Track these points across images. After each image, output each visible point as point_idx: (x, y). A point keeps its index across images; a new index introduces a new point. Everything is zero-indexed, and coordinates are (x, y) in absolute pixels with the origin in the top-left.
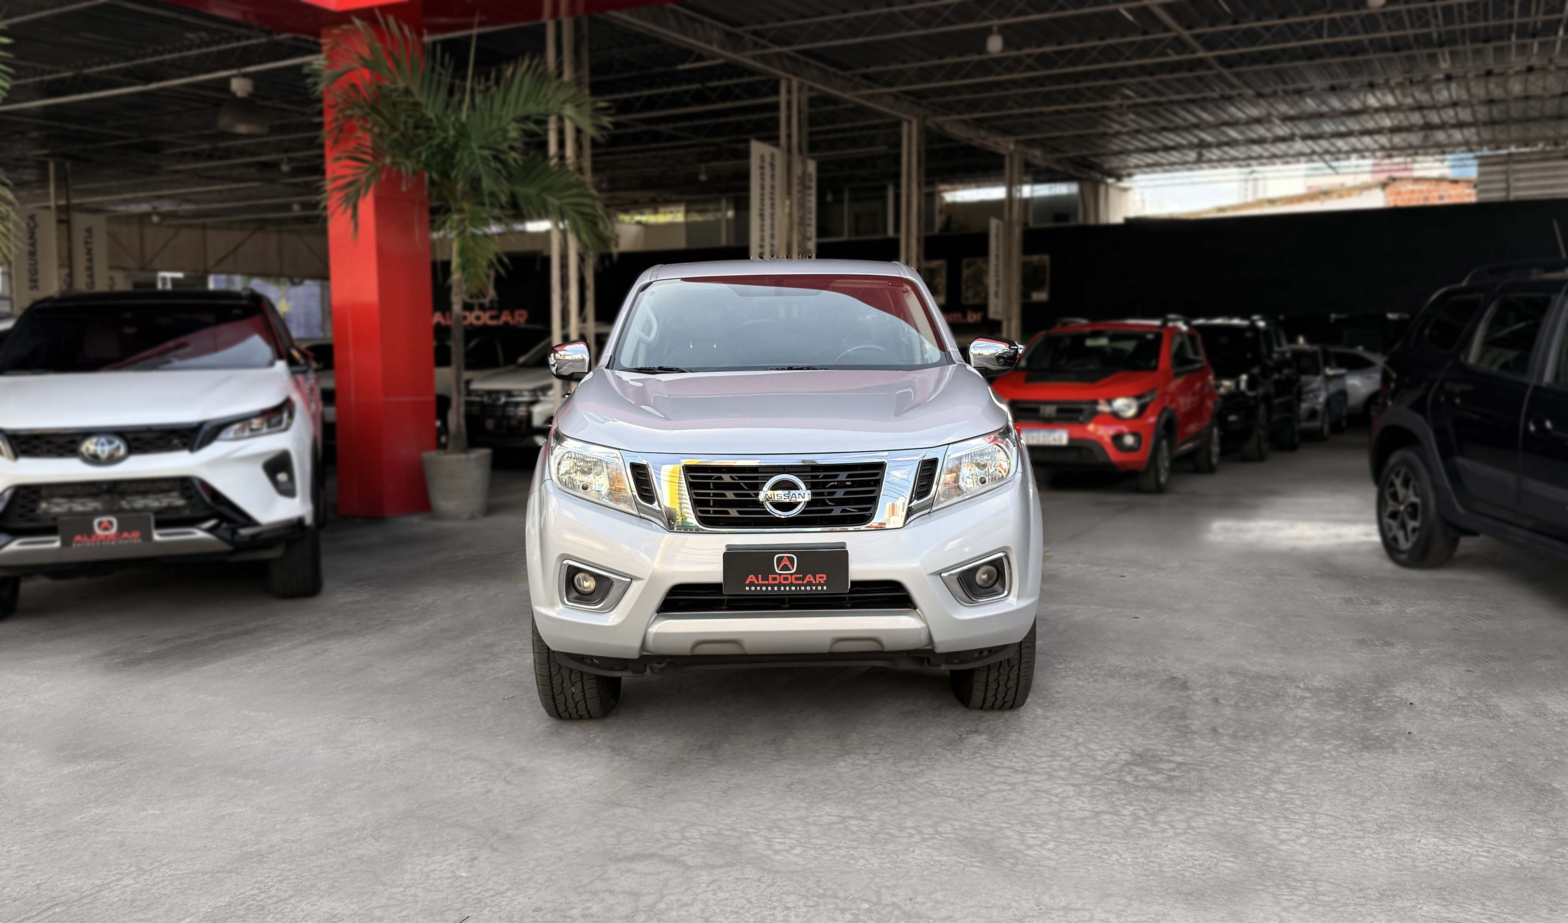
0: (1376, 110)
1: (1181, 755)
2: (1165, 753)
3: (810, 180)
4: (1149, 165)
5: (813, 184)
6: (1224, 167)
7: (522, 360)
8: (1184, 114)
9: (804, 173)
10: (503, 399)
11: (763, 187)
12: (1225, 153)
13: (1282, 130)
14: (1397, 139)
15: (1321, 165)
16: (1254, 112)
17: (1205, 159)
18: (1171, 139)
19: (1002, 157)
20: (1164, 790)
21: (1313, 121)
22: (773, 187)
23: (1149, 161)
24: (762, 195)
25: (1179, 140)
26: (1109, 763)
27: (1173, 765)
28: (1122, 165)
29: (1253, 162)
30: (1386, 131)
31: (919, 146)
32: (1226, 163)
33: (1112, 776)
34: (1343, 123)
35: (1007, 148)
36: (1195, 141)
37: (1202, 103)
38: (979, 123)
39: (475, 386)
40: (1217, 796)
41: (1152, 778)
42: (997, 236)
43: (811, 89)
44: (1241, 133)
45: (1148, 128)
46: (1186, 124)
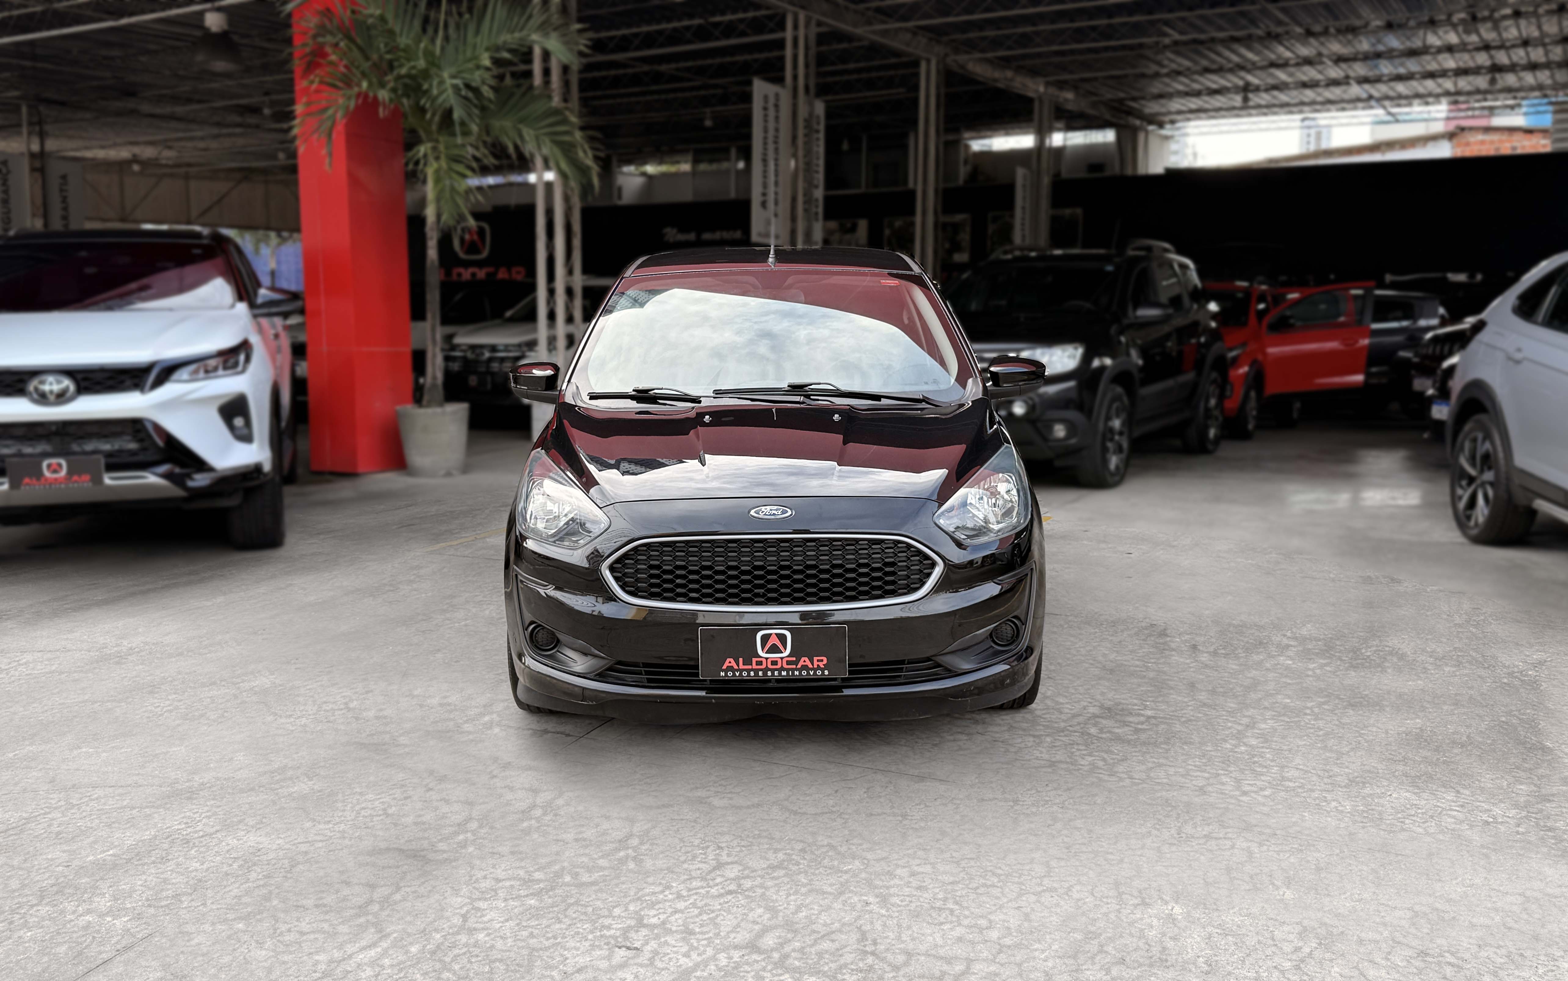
0: (1440, 50)
1: (1152, 709)
2: (1136, 707)
3: (818, 123)
4: (1191, 111)
5: (822, 127)
6: (1275, 113)
7: (508, 314)
8: (1227, 53)
9: (811, 114)
10: (487, 355)
11: (766, 130)
12: (1274, 97)
13: (1335, 72)
14: (1463, 83)
15: (1379, 112)
16: (1304, 51)
17: (1251, 103)
18: (1214, 81)
19: (1030, 100)
20: (1129, 742)
21: (1370, 63)
22: (777, 130)
23: (1193, 106)
24: (765, 138)
25: (1223, 82)
26: (1074, 716)
27: (1142, 719)
28: (1163, 110)
29: (1306, 108)
30: (1450, 74)
31: (938, 88)
32: (1276, 110)
33: (1078, 727)
34: (1402, 65)
35: (1037, 91)
36: (1241, 83)
37: (1247, 41)
38: (1005, 63)
39: (458, 340)
40: (1183, 749)
41: (1117, 730)
42: (1024, 186)
43: (819, 24)
44: (1291, 75)
45: (1188, 69)
46: (1230, 65)
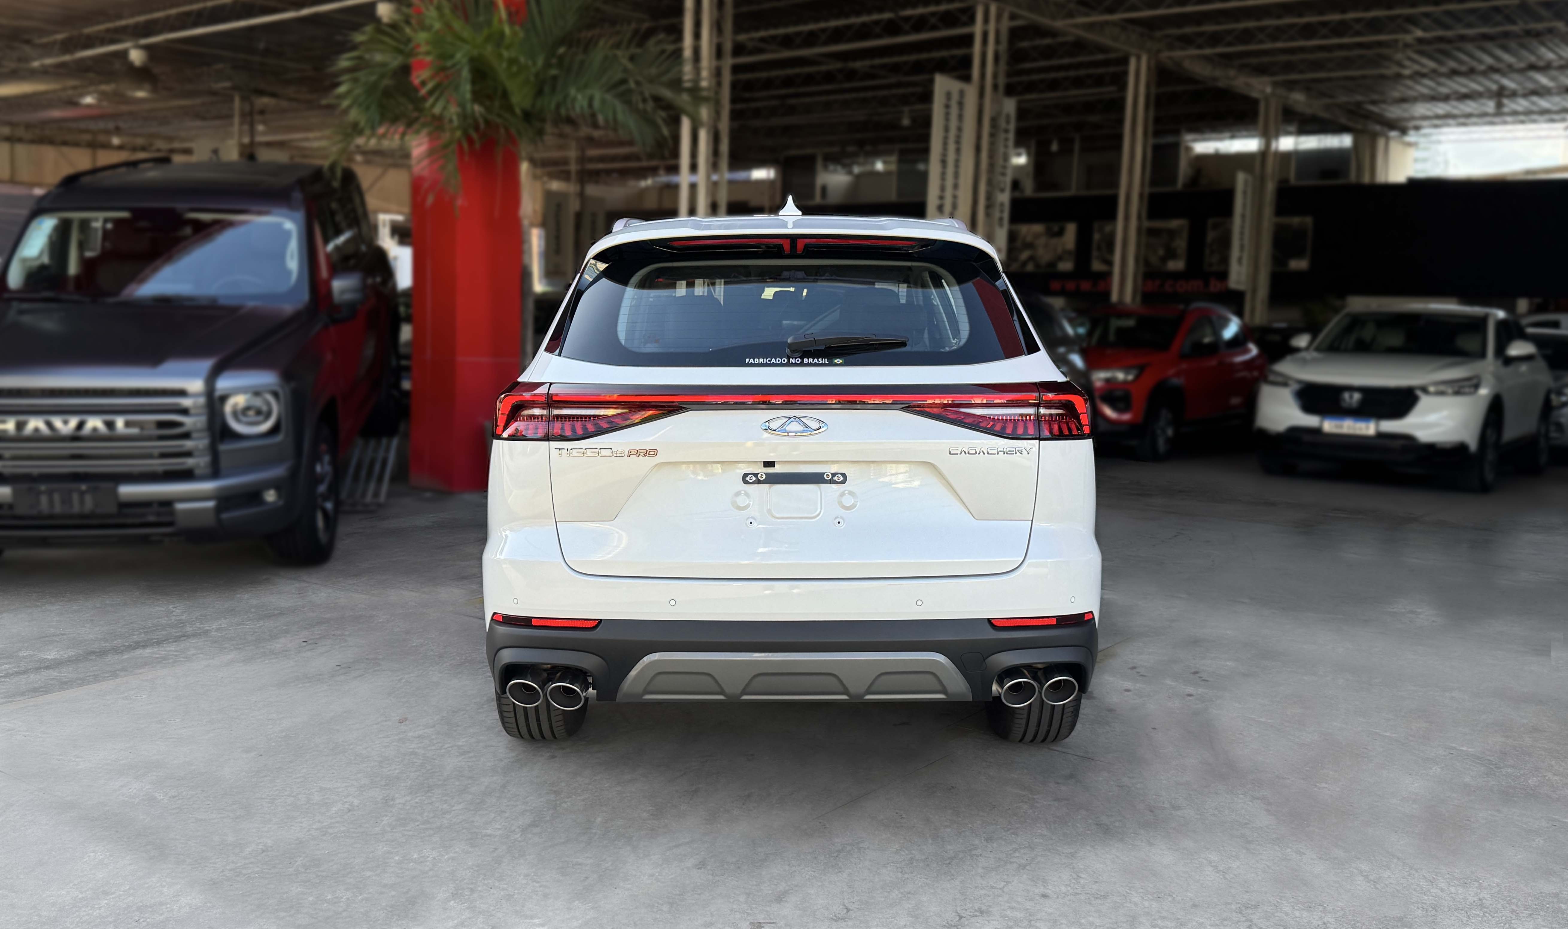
3: (1008, 122)
4: (1438, 117)
5: (1012, 126)
6: (1534, 121)
8: (1479, 54)
9: (999, 113)
11: (947, 130)
12: (1534, 103)
17: (1506, 110)
18: (1464, 85)
19: (1255, 102)
22: (960, 129)
23: (1440, 112)
24: (946, 137)
25: (1474, 86)
28: (1406, 115)
31: (1148, 86)
32: (1535, 117)
35: (1263, 91)
36: (1494, 87)
37: (1503, 40)
38: (1225, 59)
42: (1245, 193)
43: (1014, 17)
44: (1553, 79)
45: (1434, 71)
46: (1482, 67)
